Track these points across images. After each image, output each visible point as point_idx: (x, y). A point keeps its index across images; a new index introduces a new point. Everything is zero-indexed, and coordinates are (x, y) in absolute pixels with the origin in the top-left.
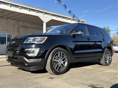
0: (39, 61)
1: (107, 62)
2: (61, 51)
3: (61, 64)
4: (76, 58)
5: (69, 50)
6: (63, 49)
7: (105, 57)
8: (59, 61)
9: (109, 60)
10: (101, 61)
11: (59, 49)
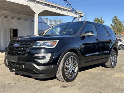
0: (51, 68)
1: (113, 64)
2: (72, 55)
3: (72, 70)
4: (85, 62)
5: (79, 54)
6: (74, 54)
7: (111, 59)
8: (70, 67)
9: (115, 62)
10: (106, 63)
11: (70, 53)
